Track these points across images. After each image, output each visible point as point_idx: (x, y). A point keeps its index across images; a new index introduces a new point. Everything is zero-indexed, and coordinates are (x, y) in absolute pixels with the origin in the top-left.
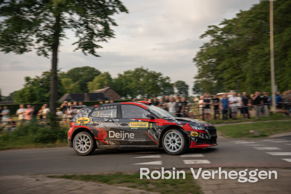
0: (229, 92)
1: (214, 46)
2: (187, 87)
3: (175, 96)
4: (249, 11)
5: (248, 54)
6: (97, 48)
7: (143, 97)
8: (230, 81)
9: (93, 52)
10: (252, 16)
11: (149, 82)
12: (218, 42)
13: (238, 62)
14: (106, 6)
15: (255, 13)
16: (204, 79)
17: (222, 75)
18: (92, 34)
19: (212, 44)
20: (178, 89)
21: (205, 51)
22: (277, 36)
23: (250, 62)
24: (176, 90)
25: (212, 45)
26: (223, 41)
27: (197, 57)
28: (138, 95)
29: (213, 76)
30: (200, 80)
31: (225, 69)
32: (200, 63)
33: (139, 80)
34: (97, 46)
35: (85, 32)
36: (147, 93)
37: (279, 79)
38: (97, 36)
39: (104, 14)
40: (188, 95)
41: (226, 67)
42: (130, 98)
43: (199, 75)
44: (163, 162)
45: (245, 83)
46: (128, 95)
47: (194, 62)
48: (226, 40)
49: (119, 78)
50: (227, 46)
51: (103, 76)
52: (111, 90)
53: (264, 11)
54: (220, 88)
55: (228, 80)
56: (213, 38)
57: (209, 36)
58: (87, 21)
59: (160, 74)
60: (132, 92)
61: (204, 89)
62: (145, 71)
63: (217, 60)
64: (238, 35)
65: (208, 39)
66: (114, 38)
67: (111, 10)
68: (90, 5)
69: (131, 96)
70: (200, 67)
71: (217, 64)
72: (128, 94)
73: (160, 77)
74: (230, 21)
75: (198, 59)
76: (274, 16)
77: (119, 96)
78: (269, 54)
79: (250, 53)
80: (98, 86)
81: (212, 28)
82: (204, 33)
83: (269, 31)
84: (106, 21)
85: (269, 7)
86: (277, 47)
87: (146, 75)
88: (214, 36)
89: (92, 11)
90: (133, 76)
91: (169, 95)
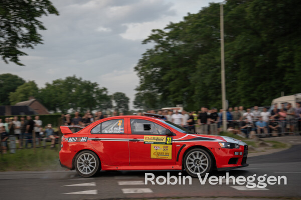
0: (176, 106)
1: (159, 53)
2: (127, 100)
3: (113, 111)
4: (198, 14)
5: (197, 64)
6: (21, 55)
7: (75, 111)
8: (177, 94)
9: (15, 60)
10: (200, 20)
11: (82, 94)
12: (163, 49)
13: (185, 73)
14: (33, 7)
15: (204, 17)
16: (147, 91)
17: (167, 87)
18: (15, 39)
19: (156, 50)
20: (116, 101)
21: (148, 58)
22: (228, 44)
23: (199, 72)
24: (114, 104)
25: (156, 52)
26: (169, 47)
27: (139, 66)
28: (69, 108)
29: (157, 87)
30: (142, 92)
31: (170, 80)
32: (143, 73)
33: (71, 91)
34: (21, 54)
35: (6, 36)
36: (80, 107)
37: (230, 93)
38: (21, 41)
39: (29, 16)
40: (128, 109)
41: (173, 78)
42: (59, 111)
43: (142, 86)
44: (98, 192)
45: (193, 96)
46: (58, 109)
47: (135, 71)
48: (172, 46)
49: (47, 88)
50: (174, 53)
51: (27, 85)
52: (36, 102)
53: (214, 15)
54: (165, 101)
55: (174, 93)
56: (157, 44)
57: (153, 41)
58: (10, 23)
59: (95, 85)
60: (62, 105)
61: (146, 103)
62: (78, 81)
63: (162, 70)
64: (185, 41)
65: (152, 45)
66: (42, 43)
67: (38, 11)
68: (13, 4)
69: (61, 109)
70: (142, 77)
71: (162, 73)
72: (57, 107)
73: (96, 88)
74: (177, 24)
75: (140, 68)
76: (225, 23)
77: (47, 110)
78: (219, 64)
79: (199, 62)
80: (22, 97)
81: (156, 33)
82: (147, 38)
83: (220, 38)
84: (32, 24)
85: (219, 12)
86: (229, 57)
87: (79, 85)
88: (159, 42)
89: (15, 11)
90: (63, 87)
91: (106, 109)
